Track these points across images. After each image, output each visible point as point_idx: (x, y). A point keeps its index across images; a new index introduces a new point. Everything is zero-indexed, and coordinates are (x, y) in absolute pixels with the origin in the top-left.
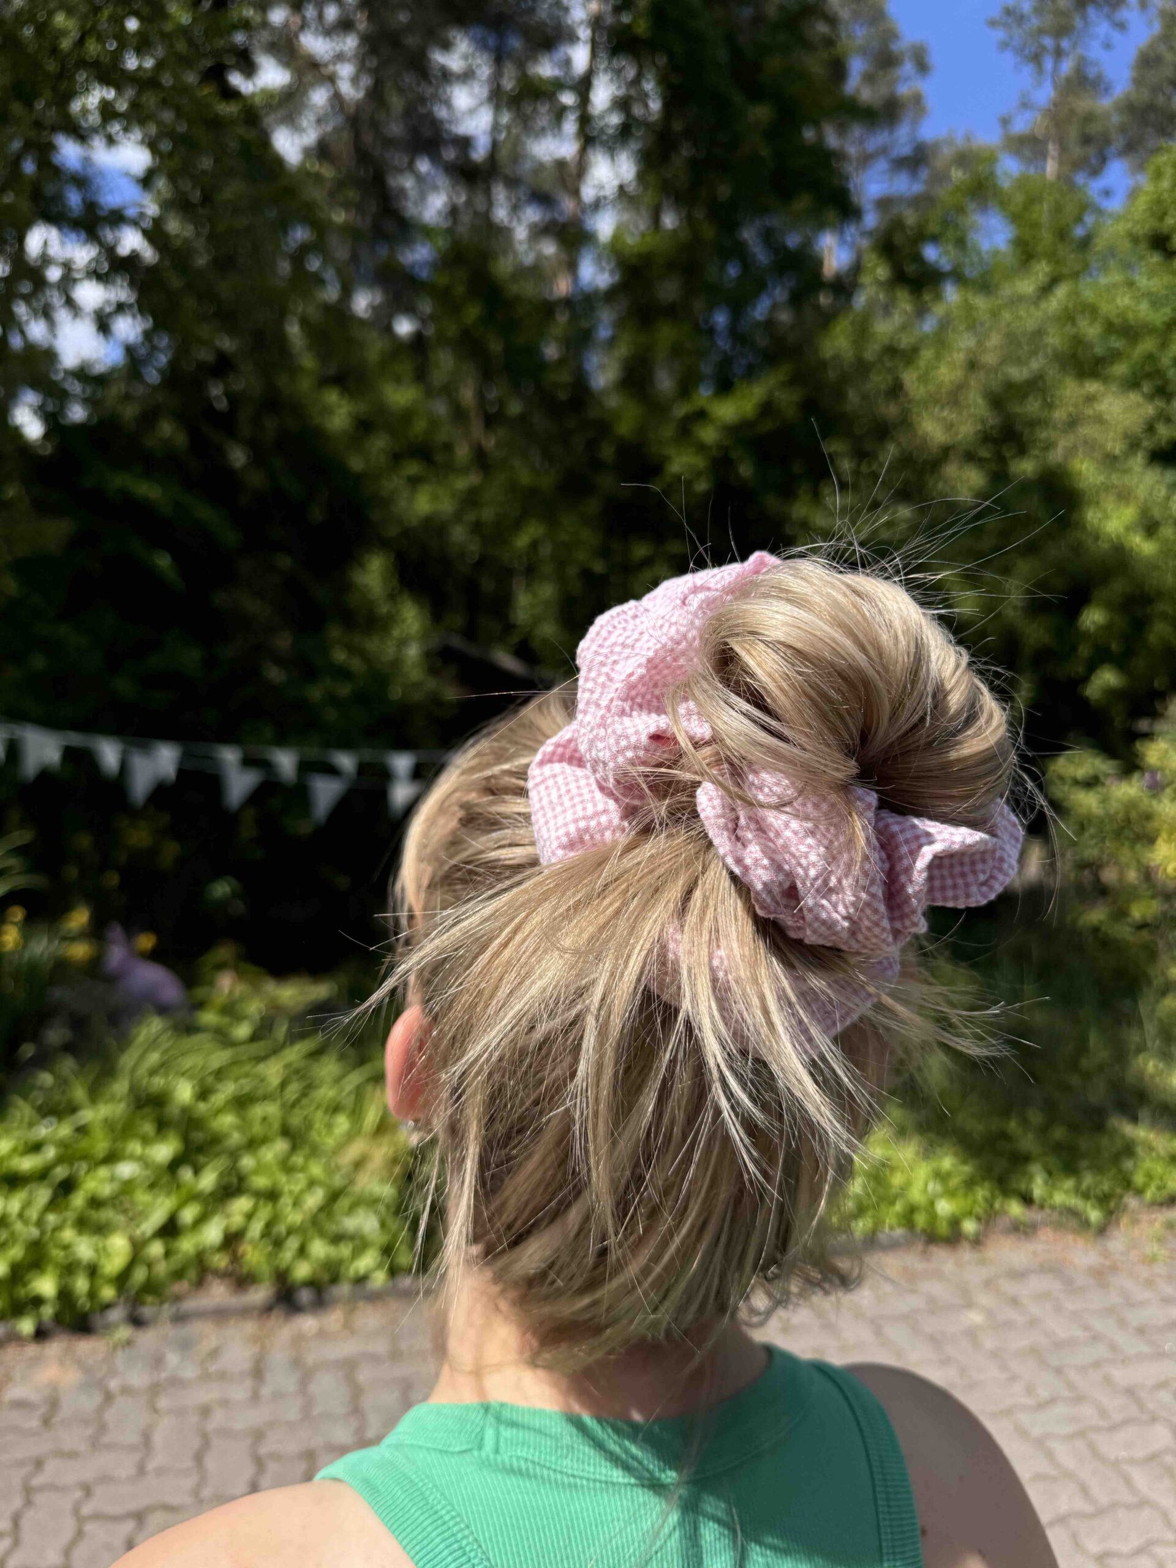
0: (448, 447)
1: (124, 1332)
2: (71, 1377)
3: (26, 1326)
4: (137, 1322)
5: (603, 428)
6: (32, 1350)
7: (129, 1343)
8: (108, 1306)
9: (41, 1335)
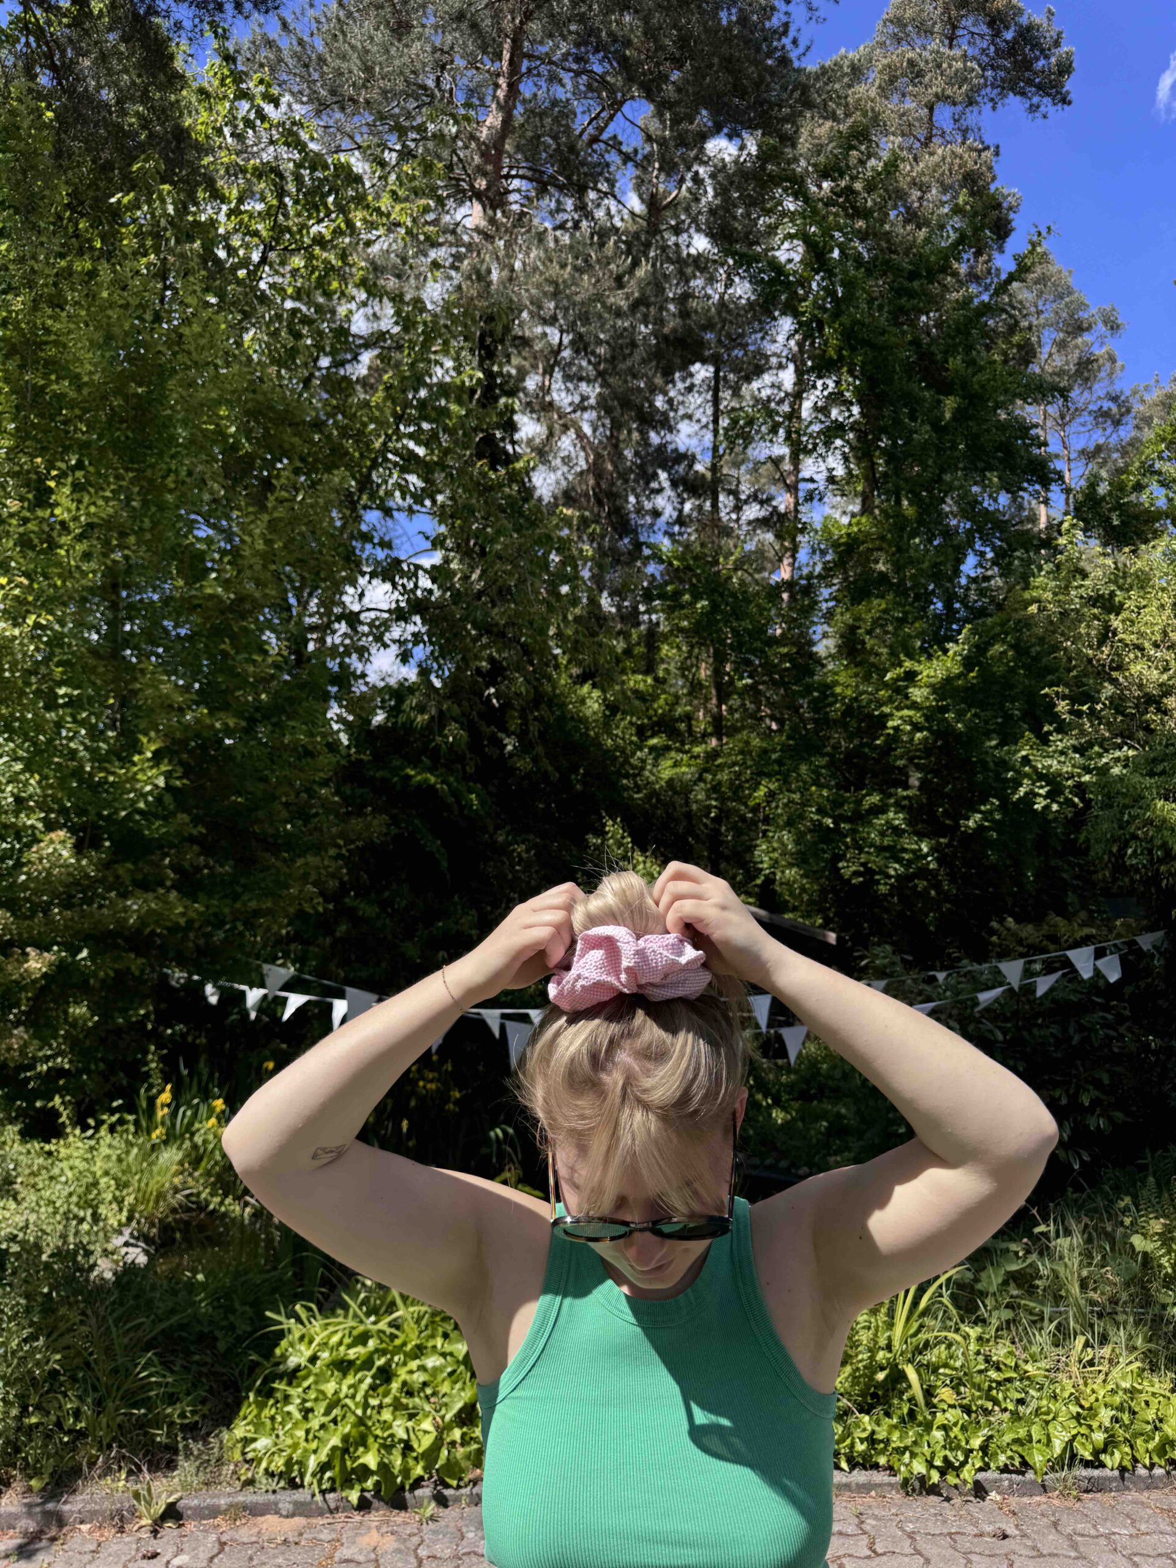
0: (688, 718)
1: (431, 1508)
2: (389, 1543)
3: (354, 1496)
4: (442, 1501)
5: (826, 688)
6: (357, 1517)
7: (432, 1518)
8: (418, 1483)
9: (364, 1505)
